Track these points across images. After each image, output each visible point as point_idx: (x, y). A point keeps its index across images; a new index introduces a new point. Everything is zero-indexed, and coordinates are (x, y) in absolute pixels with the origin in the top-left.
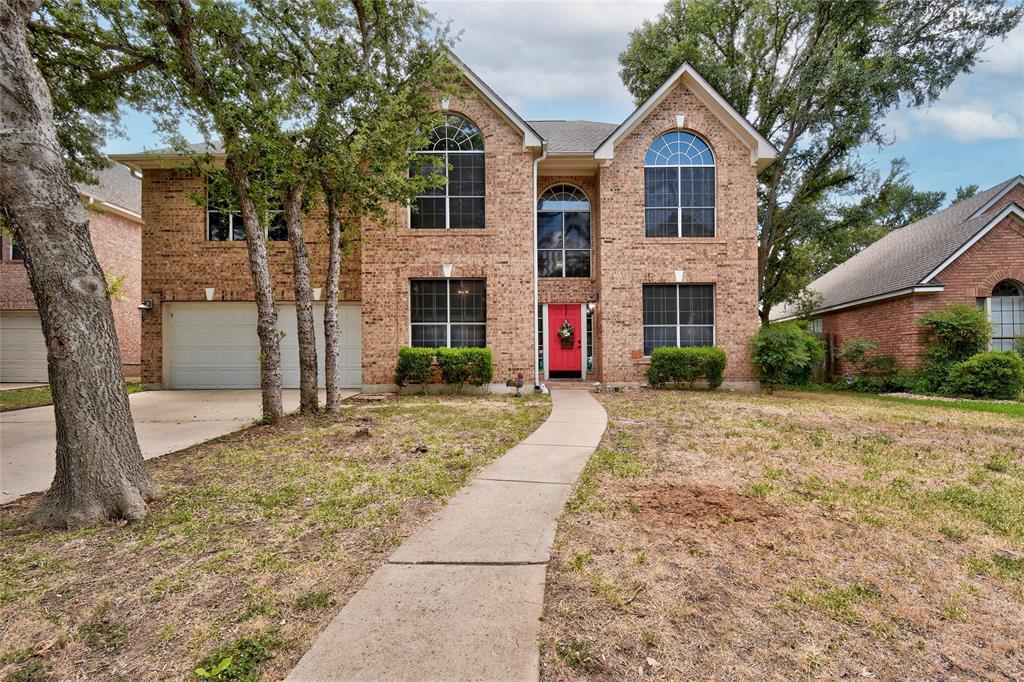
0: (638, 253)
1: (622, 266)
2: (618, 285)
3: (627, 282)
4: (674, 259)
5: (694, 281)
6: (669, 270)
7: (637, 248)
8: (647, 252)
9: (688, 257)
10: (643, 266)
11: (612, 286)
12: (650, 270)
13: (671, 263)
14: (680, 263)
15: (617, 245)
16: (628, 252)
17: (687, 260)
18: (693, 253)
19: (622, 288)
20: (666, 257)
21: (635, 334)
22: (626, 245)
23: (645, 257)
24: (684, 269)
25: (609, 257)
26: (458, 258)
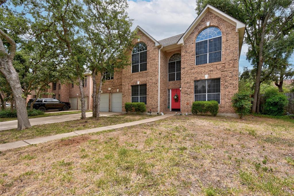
0: (192, 71)
1: (187, 76)
2: (186, 82)
3: (189, 81)
4: (205, 71)
5: (212, 78)
6: (203, 75)
7: (192, 69)
8: (196, 70)
9: (210, 70)
10: (194, 75)
11: (184, 82)
12: (196, 76)
13: (204, 73)
14: (207, 72)
15: (186, 69)
16: (189, 71)
17: (210, 71)
18: (212, 68)
19: (187, 83)
20: (202, 71)
21: (191, 97)
22: (189, 69)
23: (195, 72)
24: (209, 74)
25: (184, 74)
26: (141, 79)
